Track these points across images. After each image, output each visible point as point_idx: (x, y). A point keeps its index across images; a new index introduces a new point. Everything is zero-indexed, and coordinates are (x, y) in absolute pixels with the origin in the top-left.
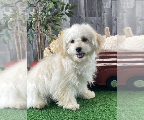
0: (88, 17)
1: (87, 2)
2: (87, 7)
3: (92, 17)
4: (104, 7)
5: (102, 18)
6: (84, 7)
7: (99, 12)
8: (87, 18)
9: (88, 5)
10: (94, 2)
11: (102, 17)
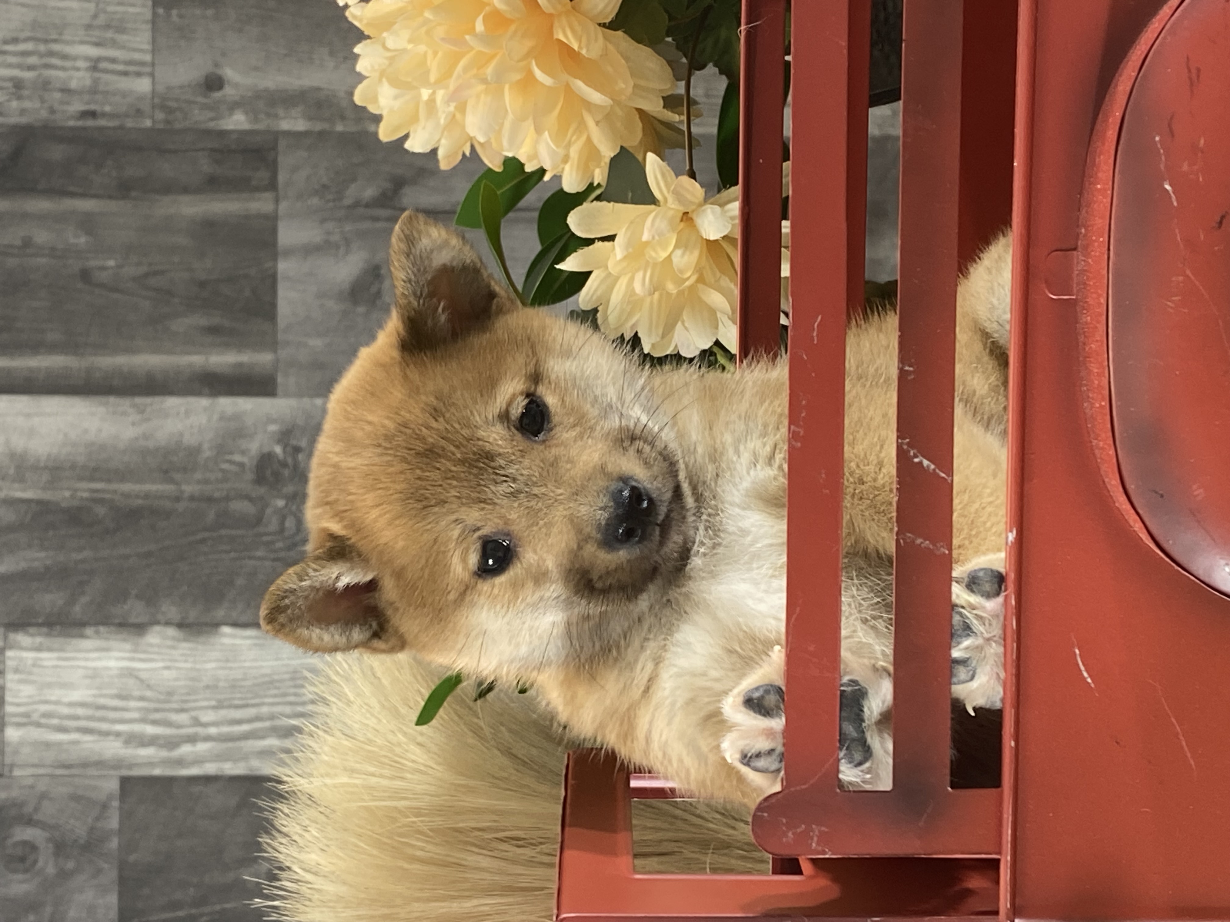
0: (273, 345)
1: (53, 348)
2: (130, 351)
3: (271, 281)
4: (124, 94)
5: (300, 125)
6: (124, 403)
7: (206, 166)
8: (283, 353)
9: (101, 348)
10: (53, 252)
11: (285, 125)
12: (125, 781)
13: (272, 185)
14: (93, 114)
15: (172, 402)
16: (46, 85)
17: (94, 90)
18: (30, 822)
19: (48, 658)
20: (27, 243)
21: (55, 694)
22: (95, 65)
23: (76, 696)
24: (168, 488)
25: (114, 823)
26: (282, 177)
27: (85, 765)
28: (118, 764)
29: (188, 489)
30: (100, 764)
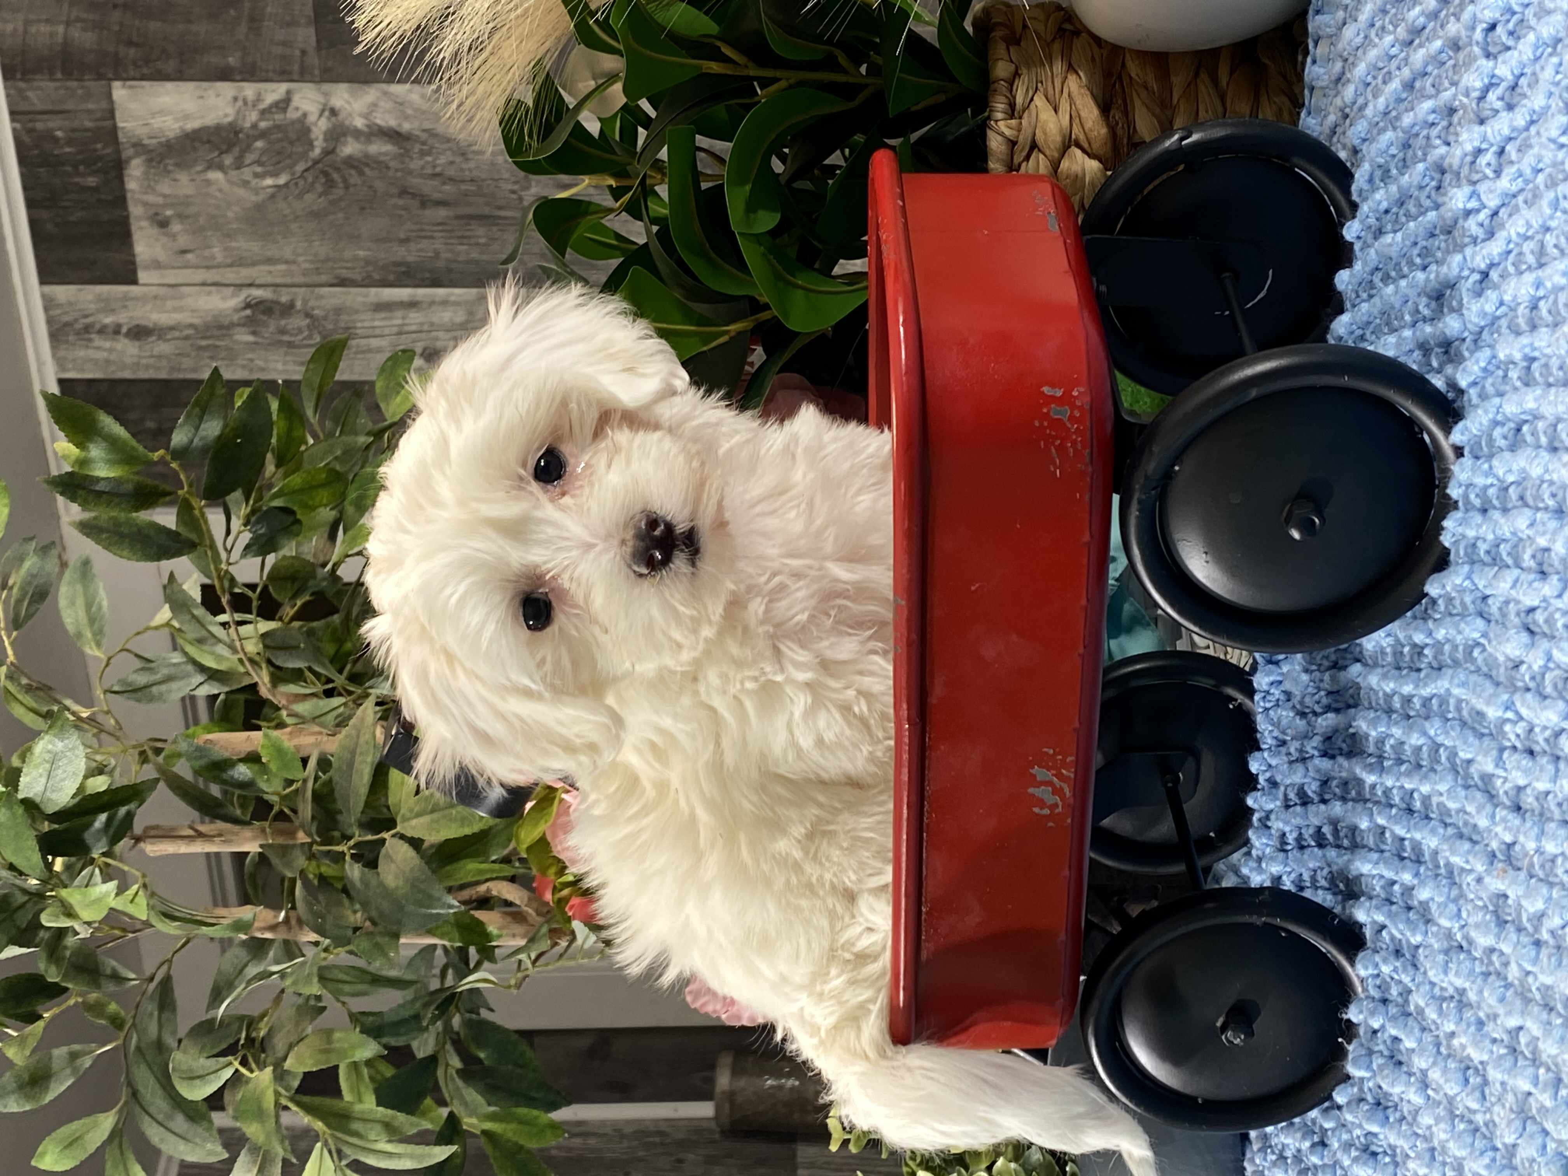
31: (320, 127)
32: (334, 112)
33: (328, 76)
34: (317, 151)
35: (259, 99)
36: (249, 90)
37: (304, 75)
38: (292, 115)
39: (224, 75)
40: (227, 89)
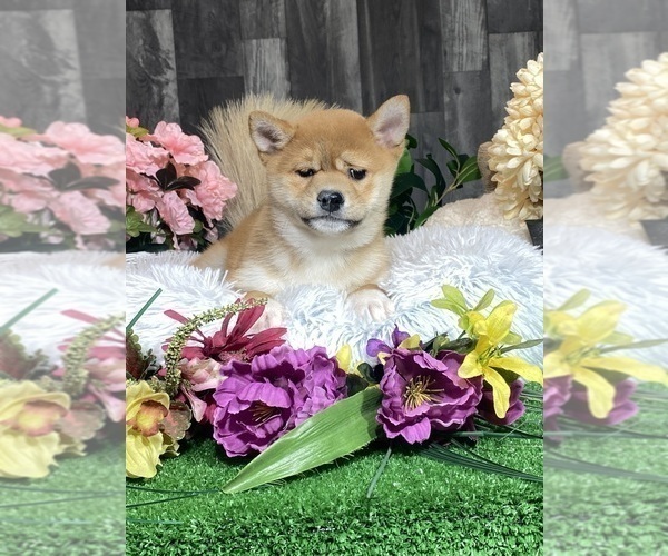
12: (242, 78)
13: (427, 111)
14: (446, 54)
15: (359, 85)
16: (454, 40)
17: (453, 54)
18: (227, 49)
19: (278, 51)
20: (405, 37)
21: (267, 54)
22: (461, 54)
23: (267, 61)
24: (333, 85)
25: (229, 75)
26: (431, 114)
27: (246, 65)
28: (247, 76)
29: (333, 91)
30: (247, 70)
31: (162, 79)
32: (167, 83)
33: (179, 82)
34: (153, 77)
35: (170, 58)
36: (172, 55)
37: (179, 74)
38: (165, 70)
39: (177, 47)
40: (172, 48)
